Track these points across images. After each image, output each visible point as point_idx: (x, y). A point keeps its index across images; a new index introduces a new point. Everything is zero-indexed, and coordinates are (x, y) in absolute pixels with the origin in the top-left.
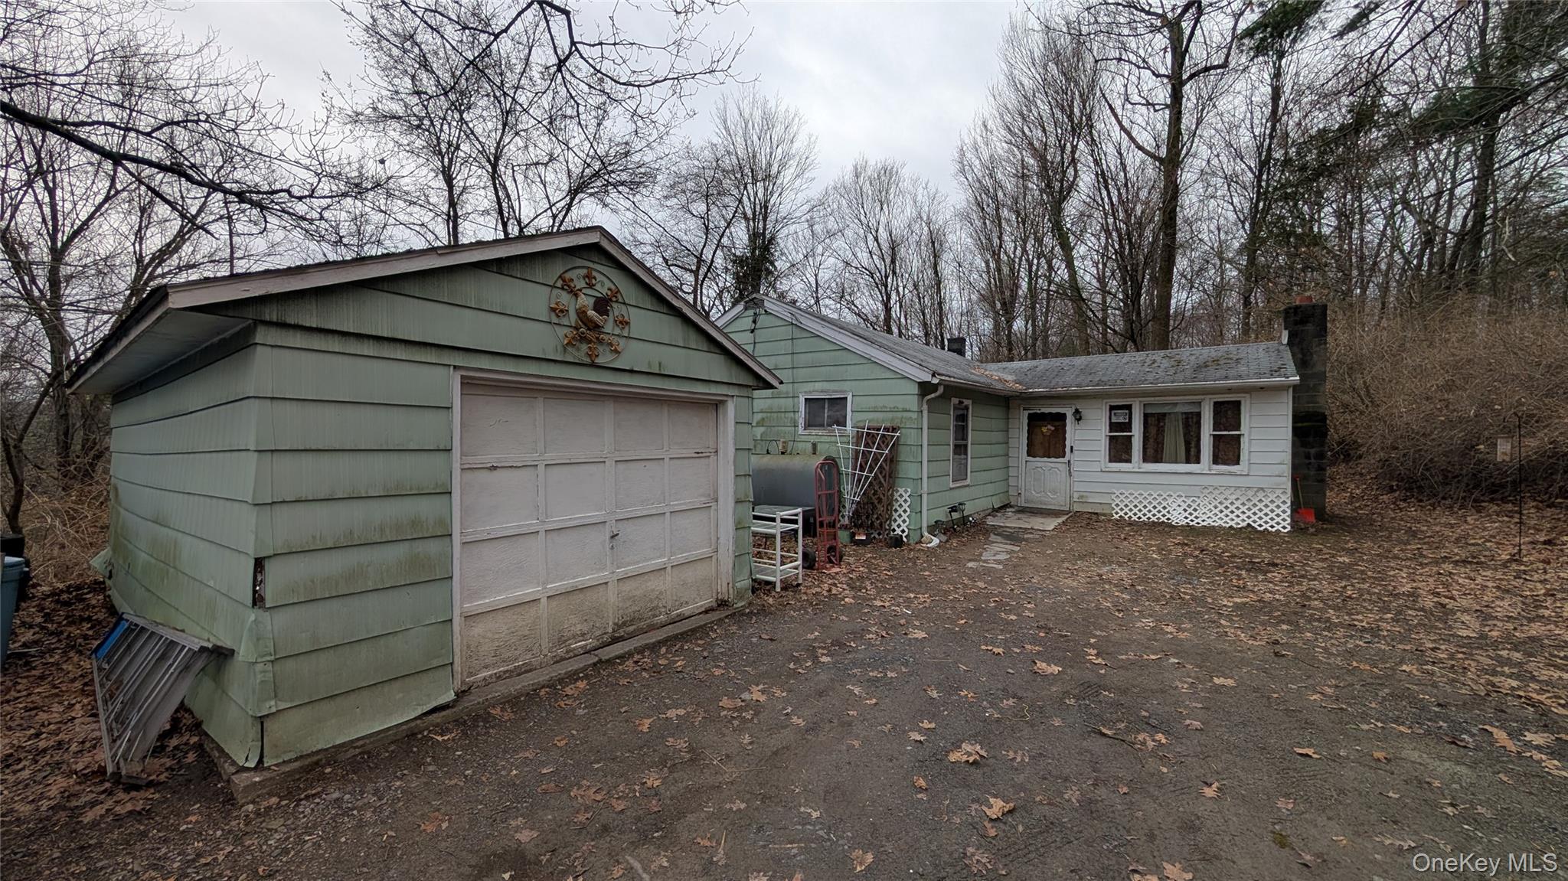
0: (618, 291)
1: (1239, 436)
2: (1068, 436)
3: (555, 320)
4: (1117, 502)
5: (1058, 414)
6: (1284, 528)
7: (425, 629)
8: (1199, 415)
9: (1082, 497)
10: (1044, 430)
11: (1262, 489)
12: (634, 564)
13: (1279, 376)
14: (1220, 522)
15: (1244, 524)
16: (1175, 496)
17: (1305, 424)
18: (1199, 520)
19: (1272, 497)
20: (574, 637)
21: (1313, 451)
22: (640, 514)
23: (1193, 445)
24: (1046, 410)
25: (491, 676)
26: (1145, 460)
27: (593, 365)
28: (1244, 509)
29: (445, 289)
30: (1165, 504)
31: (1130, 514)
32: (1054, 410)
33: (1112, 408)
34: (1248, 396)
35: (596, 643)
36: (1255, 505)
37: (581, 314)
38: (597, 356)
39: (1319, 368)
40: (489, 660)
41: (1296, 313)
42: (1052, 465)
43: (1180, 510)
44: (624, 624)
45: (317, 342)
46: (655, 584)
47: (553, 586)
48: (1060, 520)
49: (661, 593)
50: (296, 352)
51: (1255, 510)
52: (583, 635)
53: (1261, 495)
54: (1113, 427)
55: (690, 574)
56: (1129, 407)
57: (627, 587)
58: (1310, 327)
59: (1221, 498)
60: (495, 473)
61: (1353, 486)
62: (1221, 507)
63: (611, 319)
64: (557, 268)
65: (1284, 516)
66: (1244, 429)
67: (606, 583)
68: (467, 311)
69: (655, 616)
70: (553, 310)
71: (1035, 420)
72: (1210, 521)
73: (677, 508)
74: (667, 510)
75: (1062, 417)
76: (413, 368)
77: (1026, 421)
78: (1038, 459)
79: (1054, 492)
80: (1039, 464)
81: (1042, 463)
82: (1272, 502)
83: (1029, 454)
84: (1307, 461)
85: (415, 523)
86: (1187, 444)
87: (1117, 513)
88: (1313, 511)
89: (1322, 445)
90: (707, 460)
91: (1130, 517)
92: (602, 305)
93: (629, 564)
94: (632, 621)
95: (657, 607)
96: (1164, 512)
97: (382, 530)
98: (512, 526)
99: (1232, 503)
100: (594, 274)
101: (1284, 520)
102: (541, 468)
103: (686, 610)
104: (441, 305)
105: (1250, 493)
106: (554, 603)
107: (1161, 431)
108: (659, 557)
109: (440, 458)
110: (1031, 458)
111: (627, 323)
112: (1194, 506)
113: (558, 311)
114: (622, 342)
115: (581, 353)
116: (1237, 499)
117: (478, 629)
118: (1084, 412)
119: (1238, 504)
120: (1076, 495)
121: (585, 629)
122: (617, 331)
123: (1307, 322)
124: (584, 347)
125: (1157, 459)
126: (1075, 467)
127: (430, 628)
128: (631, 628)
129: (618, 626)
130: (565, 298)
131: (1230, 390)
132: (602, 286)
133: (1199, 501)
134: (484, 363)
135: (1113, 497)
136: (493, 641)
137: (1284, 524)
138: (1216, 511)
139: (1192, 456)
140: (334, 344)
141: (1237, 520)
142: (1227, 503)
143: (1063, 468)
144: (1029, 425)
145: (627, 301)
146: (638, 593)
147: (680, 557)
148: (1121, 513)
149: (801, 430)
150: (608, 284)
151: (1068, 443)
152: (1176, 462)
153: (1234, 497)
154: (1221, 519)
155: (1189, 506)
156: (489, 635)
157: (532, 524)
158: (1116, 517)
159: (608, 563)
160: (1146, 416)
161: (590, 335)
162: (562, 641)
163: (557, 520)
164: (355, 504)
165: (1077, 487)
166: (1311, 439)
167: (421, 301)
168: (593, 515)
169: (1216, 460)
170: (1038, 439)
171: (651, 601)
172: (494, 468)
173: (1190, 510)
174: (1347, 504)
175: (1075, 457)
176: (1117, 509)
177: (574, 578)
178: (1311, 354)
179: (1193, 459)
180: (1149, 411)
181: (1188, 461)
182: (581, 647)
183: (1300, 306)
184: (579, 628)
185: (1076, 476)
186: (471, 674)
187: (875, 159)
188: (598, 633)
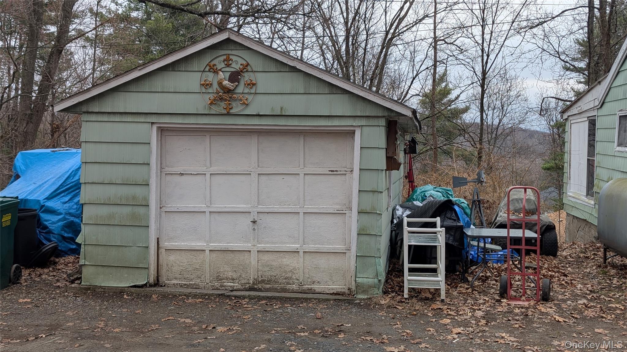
0: (248, 64)
3: (204, 91)
7: (138, 248)
12: (273, 243)
20: (227, 279)
22: (276, 210)
25: (177, 284)
27: (228, 114)
29: (146, 85)
35: (240, 287)
37: (220, 84)
38: (232, 108)
40: (178, 276)
44: (263, 281)
45: (100, 118)
46: (289, 262)
47: (214, 245)
49: (294, 268)
50: (94, 123)
52: (233, 279)
55: (323, 262)
57: (266, 257)
60: (183, 177)
63: (242, 83)
64: (206, 60)
67: (250, 251)
68: (157, 94)
69: (288, 283)
70: (203, 85)
73: (309, 211)
74: (301, 211)
76: (134, 125)
85: (134, 198)
90: (343, 177)
92: (235, 77)
93: (268, 243)
94: (269, 282)
95: (291, 278)
97: (121, 199)
98: (191, 206)
100: (231, 57)
102: (208, 176)
103: (316, 287)
104: (145, 94)
106: (214, 255)
108: (293, 243)
109: (145, 168)
111: (254, 84)
113: (206, 85)
114: (250, 98)
115: (220, 108)
117: (172, 258)
121: (235, 276)
122: (247, 91)
124: (223, 104)
127: (139, 248)
128: (268, 286)
129: (256, 282)
130: (210, 77)
132: (237, 64)
134: (166, 119)
136: (179, 266)
140: (105, 118)
145: (254, 69)
146: (274, 264)
147: (311, 247)
150: (241, 61)
156: (178, 262)
157: (202, 207)
159: (251, 238)
161: (226, 96)
162: (219, 279)
163: (218, 206)
164: (112, 186)
167: (137, 93)
168: (242, 207)
171: (285, 272)
172: (182, 174)
177: (228, 243)
182: (231, 286)
184: (230, 274)
186: (168, 280)
188: (243, 282)
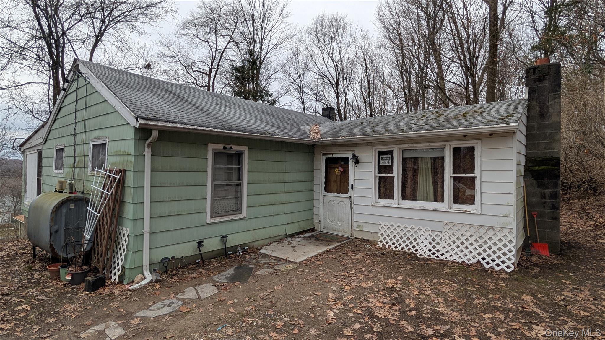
1: (474, 179)
2: (350, 176)
4: (382, 232)
5: (344, 158)
6: (508, 267)
8: (443, 158)
9: (359, 226)
10: (336, 170)
11: (492, 228)
13: (502, 123)
14: (455, 257)
15: (474, 261)
16: (423, 230)
17: (541, 168)
18: (438, 254)
19: (501, 236)
21: (548, 192)
23: (439, 186)
24: (337, 155)
26: (404, 197)
28: (476, 245)
30: (416, 236)
31: (390, 243)
32: (341, 155)
33: (381, 153)
34: (479, 142)
36: (485, 242)
39: (554, 119)
41: (534, 72)
42: (340, 199)
43: (426, 242)
48: (323, 249)
51: (485, 247)
53: (491, 233)
54: (382, 169)
56: (391, 153)
58: (546, 84)
59: (458, 234)
61: (598, 216)
62: (458, 243)
65: (509, 255)
66: (477, 173)
71: (331, 163)
72: (447, 255)
75: (346, 160)
77: (324, 164)
78: (331, 194)
79: (341, 221)
80: (332, 199)
81: (333, 197)
82: (500, 240)
83: (326, 190)
84: (543, 200)
86: (435, 183)
87: (381, 242)
88: (547, 245)
89: (556, 185)
91: (390, 246)
96: (415, 243)
99: (467, 240)
101: (509, 259)
105: (482, 231)
107: (415, 172)
110: (327, 194)
112: (438, 240)
116: (471, 236)
118: (361, 157)
119: (472, 240)
120: (355, 225)
123: (544, 79)
125: (413, 197)
126: (356, 201)
131: (465, 137)
133: (441, 236)
135: (380, 227)
137: (509, 263)
138: (454, 246)
139: (438, 197)
141: (470, 256)
142: (463, 239)
143: (347, 201)
144: (326, 167)
148: (384, 242)
149: (89, 171)
151: (350, 182)
152: (426, 200)
153: (469, 234)
154: (456, 253)
155: (434, 240)
158: (380, 245)
160: (404, 160)
165: (357, 218)
166: (546, 181)
169: (457, 199)
170: (333, 178)
173: (434, 244)
174: (591, 231)
175: (356, 193)
176: (382, 238)
178: (548, 107)
179: (439, 198)
180: (407, 156)
181: (436, 200)
183: (538, 67)
185: (356, 209)
187: (330, 12)
